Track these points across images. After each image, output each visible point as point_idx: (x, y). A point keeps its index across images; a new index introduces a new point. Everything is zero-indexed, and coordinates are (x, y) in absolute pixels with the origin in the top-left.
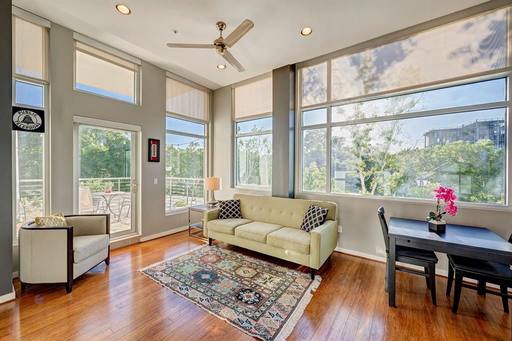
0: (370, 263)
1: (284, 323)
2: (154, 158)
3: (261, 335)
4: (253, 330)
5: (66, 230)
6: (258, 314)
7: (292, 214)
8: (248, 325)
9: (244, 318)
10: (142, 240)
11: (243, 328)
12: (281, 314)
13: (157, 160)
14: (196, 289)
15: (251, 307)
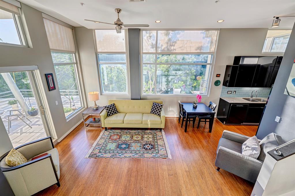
0: (172, 118)
1: (166, 150)
2: (52, 87)
3: (164, 157)
4: (160, 156)
5: (49, 158)
6: (157, 151)
7: (145, 107)
8: (157, 156)
9: (155, 155)
10: (59, 141)
11: (157, 157)
12: (163, 148)
13: (54, 88)
14: (126, 153)
15: (153, 150)
